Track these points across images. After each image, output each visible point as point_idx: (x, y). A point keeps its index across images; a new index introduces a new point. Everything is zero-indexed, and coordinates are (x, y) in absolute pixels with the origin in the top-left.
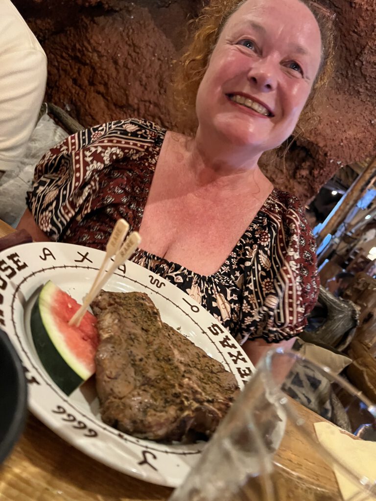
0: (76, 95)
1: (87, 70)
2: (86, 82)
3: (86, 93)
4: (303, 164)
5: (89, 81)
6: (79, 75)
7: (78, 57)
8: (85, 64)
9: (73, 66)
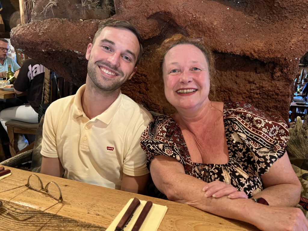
0: (143, 98)
1: (143, 85)
2: (145, 90)
3: (147, 95)
4: (275, 70)
5: (146, 89)
6: (141, 89)
7: (136, 81)
8: (140, 83)
9: (136, 86)
